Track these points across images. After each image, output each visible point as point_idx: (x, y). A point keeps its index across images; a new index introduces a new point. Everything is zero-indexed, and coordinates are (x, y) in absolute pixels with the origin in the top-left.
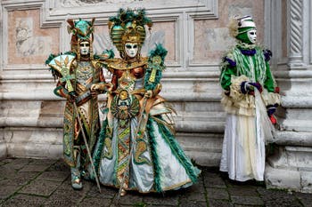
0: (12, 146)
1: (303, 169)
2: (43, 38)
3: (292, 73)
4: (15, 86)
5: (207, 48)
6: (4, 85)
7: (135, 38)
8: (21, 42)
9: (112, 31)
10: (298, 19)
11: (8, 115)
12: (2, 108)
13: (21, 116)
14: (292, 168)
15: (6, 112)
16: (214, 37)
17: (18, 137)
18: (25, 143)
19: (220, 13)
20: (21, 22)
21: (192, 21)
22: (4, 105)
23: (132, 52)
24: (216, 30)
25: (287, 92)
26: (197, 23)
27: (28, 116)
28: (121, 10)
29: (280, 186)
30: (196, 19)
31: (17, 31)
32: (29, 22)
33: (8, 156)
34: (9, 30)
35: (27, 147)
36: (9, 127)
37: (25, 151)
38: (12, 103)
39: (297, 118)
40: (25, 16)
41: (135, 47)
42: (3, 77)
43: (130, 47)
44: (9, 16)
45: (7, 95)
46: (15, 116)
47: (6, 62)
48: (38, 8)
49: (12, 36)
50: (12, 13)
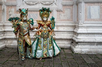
0: (7, 44)
1: (82, 48)
2: (17, 14)
3: (79, 25)
4: (8, 27)
5: (60, 18)
6: (5, 27)
7: (46, 15)
8: (10, 15)
9: (40, 13)
10: (81, 13)
11: (6, 35)
12: (4, 34)
13: (10, 36)
14: (79, 48)
15: (5, 34)
16: (61, 16)
17: (9, 42)
18: (11, 43)
19: (63, 10)
20: (10, 9)
21: (56, 12)
22: (5, 33)
23: (45, 19)
24: (62, 14)
25: (78, 30)
26: (58, 12)
27: (12, 35)
28: (43, 8)
29: (77, 52)
30: (57, 11)
31: (9, 12)
32: (13, 9)
33: (6, 47)
34: (7, 11)
35: (12, 44)
36: (6, 39)
37: (11, 46)
38: (7, 32)
39: (80, 36)
40: (12, 8)
41: (46, 18)
42: (5, 25)
43: (44, 18)
44: (7, 8)
45: (6, 30)
46: (8, 36)
47: (6, 20)
48: (15, 6)
49: (8, 13)
50: (8, 7)
